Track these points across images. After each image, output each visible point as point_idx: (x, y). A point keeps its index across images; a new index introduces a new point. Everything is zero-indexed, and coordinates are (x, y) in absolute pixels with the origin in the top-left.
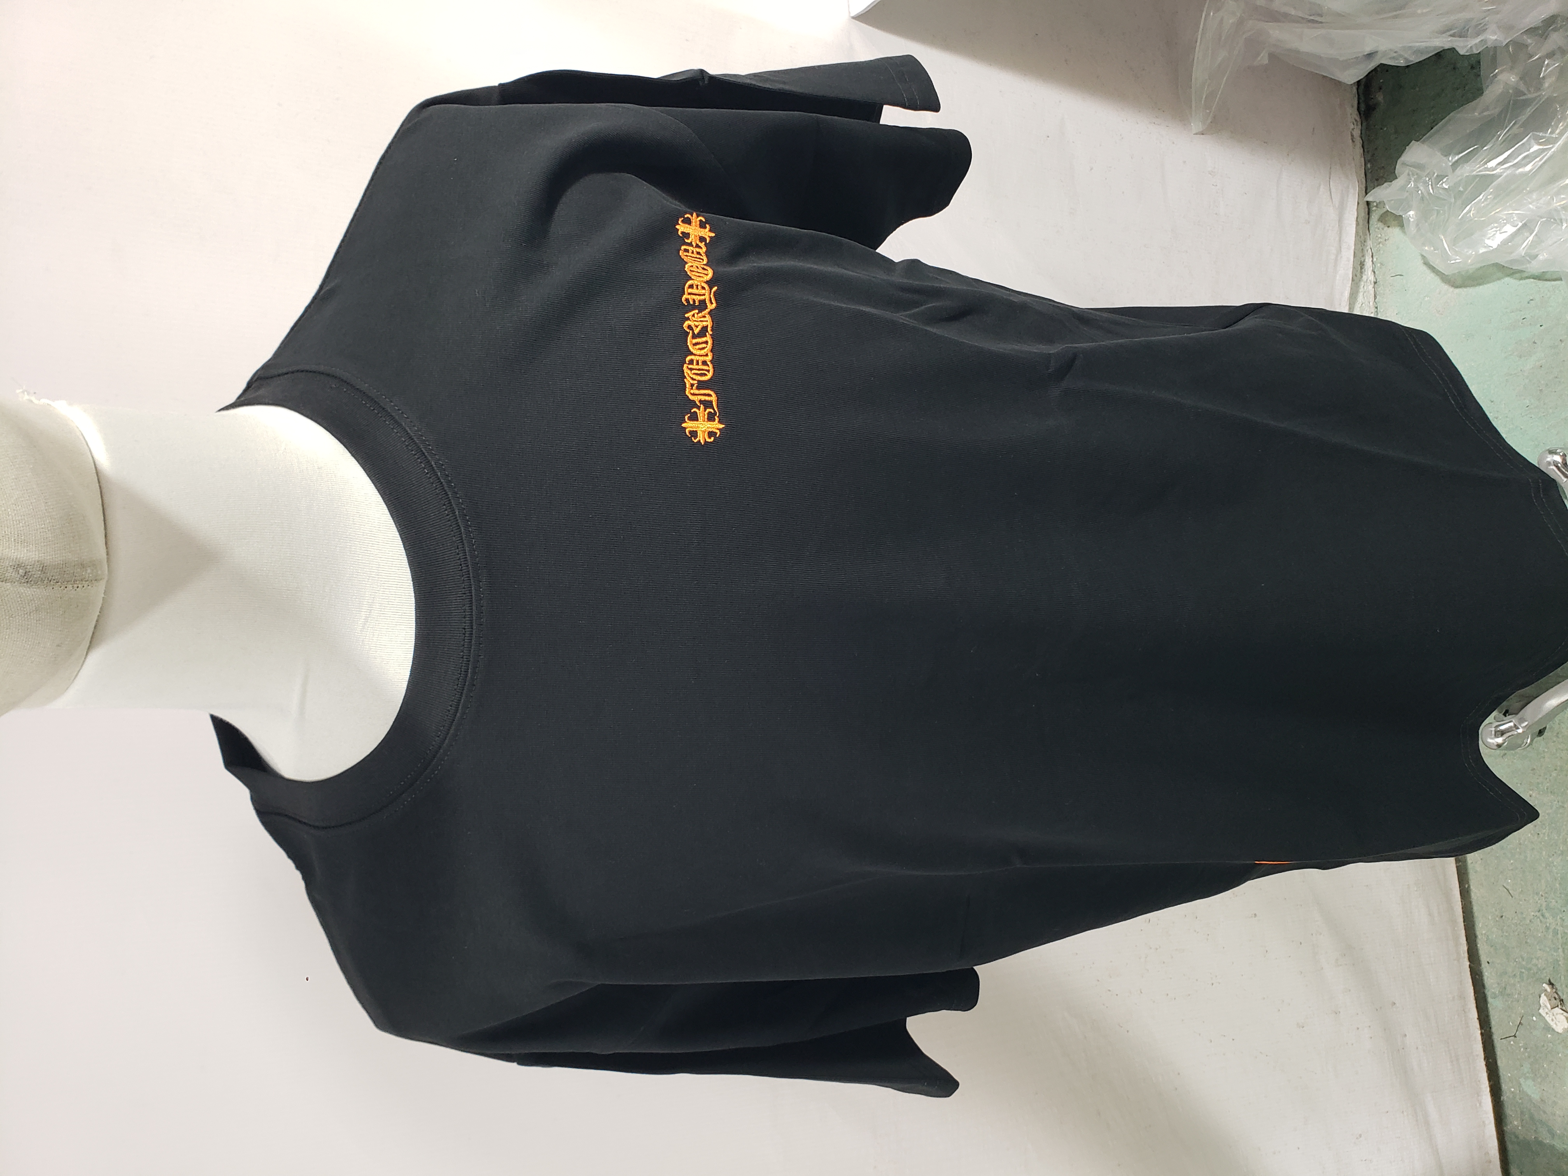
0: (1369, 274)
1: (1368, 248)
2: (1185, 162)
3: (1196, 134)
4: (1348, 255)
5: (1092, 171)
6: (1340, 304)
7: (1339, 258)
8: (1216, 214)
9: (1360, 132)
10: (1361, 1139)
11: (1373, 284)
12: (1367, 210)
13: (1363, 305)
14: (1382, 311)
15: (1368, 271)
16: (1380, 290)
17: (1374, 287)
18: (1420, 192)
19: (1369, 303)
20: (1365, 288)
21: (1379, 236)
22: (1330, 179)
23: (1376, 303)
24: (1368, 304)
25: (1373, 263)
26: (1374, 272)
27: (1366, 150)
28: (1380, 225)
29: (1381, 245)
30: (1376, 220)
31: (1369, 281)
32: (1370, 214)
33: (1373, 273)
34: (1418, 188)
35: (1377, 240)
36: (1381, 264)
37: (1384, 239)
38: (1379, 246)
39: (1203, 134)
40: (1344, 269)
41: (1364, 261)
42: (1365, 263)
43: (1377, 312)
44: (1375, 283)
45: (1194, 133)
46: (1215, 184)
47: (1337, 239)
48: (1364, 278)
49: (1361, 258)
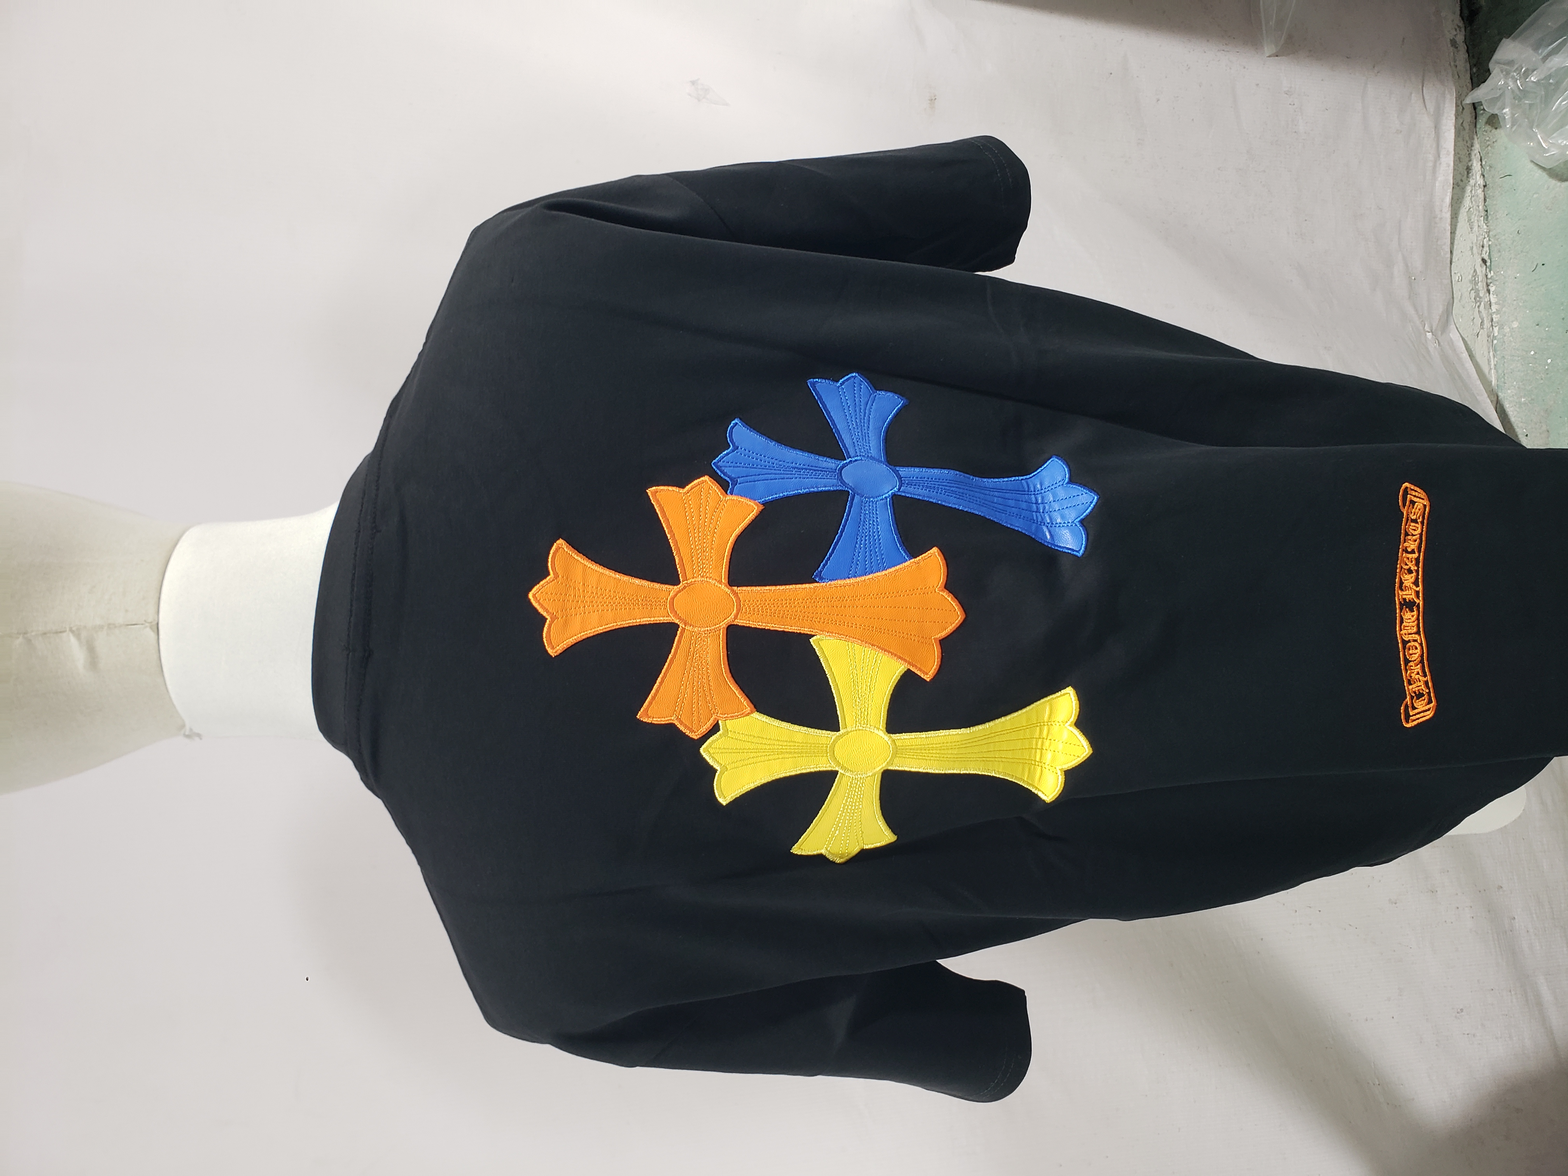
0: (1478, 177)
1: (1475, 152)
2: (1257, 85)
3: (1269, 56)
4: (1448, 160)
5: (1159, 102)
6: (1441, 211)
7: (1438, 164)
8: (1295, 132)
9: (1464, 38)
10: (1463, 1013)
11: (1483, 187)
12: (1474, 114)
13: (1471, 209)
14: (1492, 213)
15: (1476, 175)
16: (1489, 192)
17: (1484, 191)
18: (1509, 88)
19: (1479, 207)
20: (1473, 192)
21: (1488, 139)
22: (1423, 86)
23: (1486, 206)
24: (1477, 208)
25: (1482, 167)
26: (1484, 176)
27: (1471, 55)
28: (1488, 128)
29: (1489, 148)
30: (1484, 124)
31: (1477, 185)
32: (1477, 118)
33: (1482, 177)
34: (1508, 84)
35: (1485, 143)
36: (1491, 167)
37: (1492, 142)
38: (1488, 150)
39: (1277, 56)
40: (1444, 175)
41: (1471, 166)
42: (1473, 167)
43: (1487, 215)
44: (1485, 186)
45: (1267, 55)
46: (1293, 104)
47: (1434, 146)
48: (1472, 182)
49: (1467, 163)
